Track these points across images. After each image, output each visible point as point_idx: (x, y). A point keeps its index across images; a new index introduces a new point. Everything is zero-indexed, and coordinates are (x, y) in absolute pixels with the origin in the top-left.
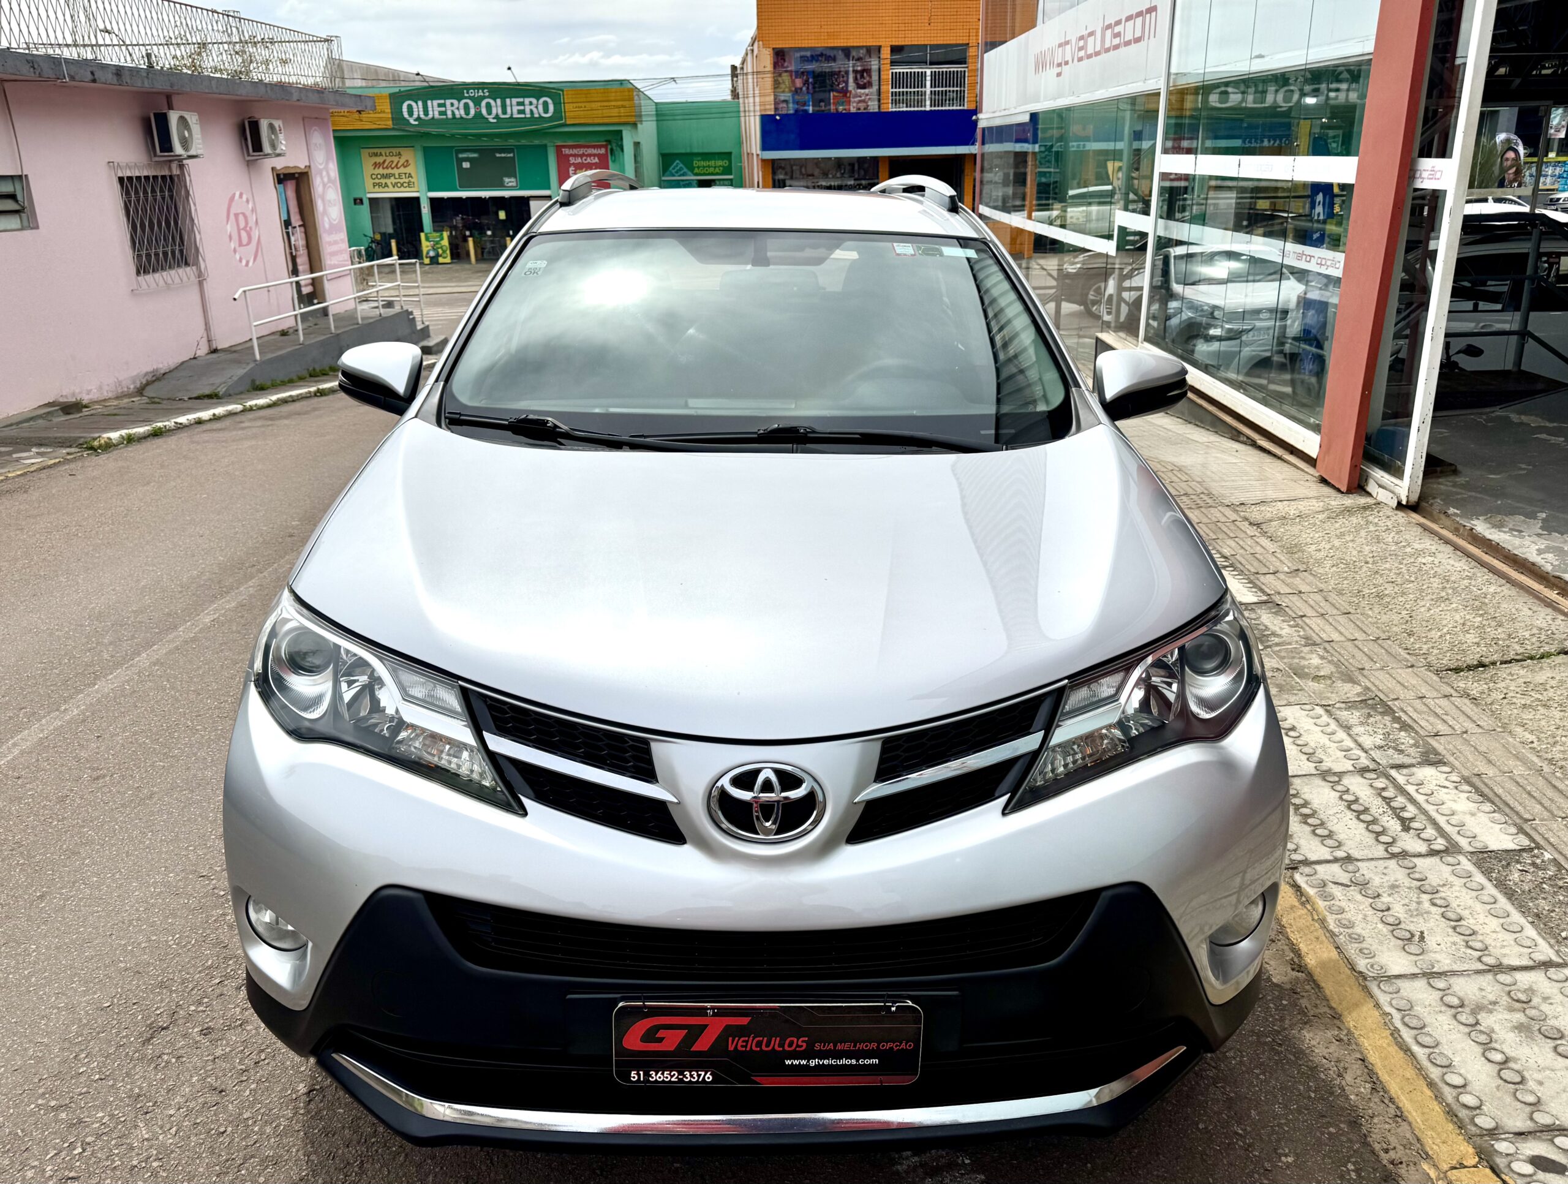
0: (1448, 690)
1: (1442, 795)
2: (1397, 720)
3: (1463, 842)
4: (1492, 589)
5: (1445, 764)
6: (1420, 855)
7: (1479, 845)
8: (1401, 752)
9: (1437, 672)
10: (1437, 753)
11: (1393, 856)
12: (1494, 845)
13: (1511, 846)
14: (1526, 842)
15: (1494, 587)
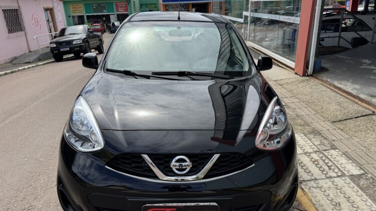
0: (335, 128)
1: (338, 158)
2: (323, 136)
3: (346, 173)
4: (342, 100)
5: (337, 149)
6: (335, 177)
7: (351, 174)
8: (325, 146)
9: (331, 123)
10: (335, 146)
11: (328, 178)
12: (355, 174)
13: (359, 173)
14: (363, 172)
15: (342, 99)
